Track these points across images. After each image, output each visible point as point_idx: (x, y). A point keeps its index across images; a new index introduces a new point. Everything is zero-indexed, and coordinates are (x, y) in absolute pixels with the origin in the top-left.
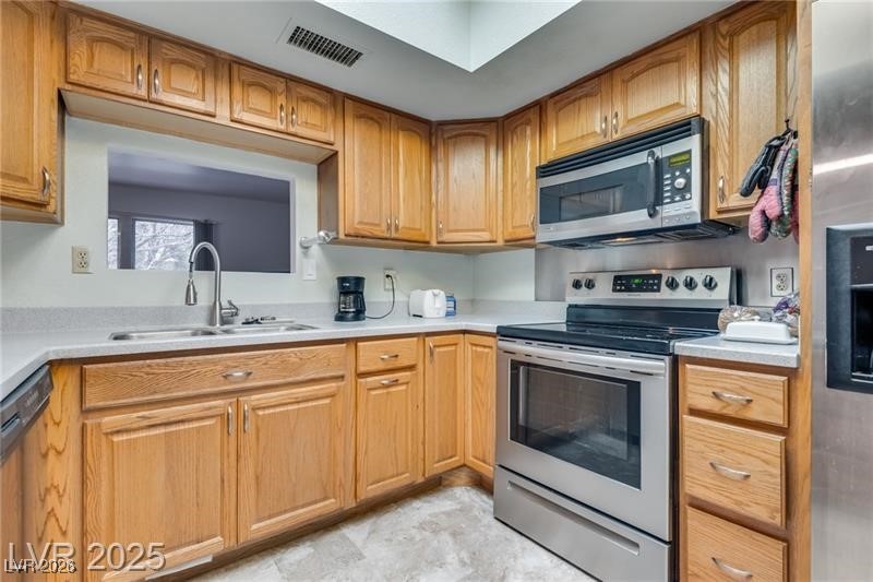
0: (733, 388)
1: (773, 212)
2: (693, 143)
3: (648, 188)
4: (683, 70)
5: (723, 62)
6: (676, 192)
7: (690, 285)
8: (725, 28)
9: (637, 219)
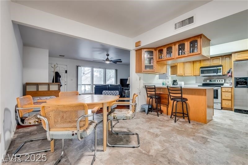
0: (227, 89)
1: (230, 75)
2: (221, 67)
3: (216, 71)
4: (220, 60)
5: (224, 60)
6: (219, 72)
7: (220, 81)
8: (224, 57)
9: (215, 74)
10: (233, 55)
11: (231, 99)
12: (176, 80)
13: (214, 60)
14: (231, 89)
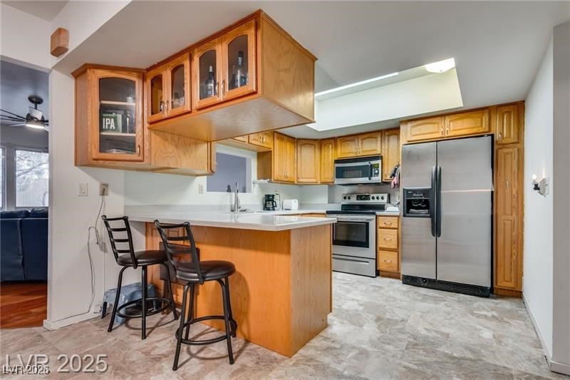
0: (388, 221)
1: (396, 182)
2: (380, 162)
3: (368, 172)
4: (377, 141)
5: (386, 142)
6: (376, 174)
7: (378, 198)
8: (387, 134)
9: (366, 180)
10: (402, 127)
11: (396, 247)
12: (273, 196)
13: (364, 141)
14: (396, 221)
